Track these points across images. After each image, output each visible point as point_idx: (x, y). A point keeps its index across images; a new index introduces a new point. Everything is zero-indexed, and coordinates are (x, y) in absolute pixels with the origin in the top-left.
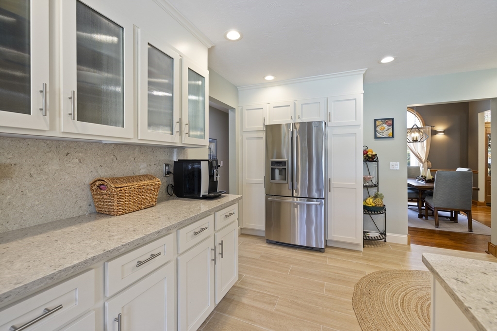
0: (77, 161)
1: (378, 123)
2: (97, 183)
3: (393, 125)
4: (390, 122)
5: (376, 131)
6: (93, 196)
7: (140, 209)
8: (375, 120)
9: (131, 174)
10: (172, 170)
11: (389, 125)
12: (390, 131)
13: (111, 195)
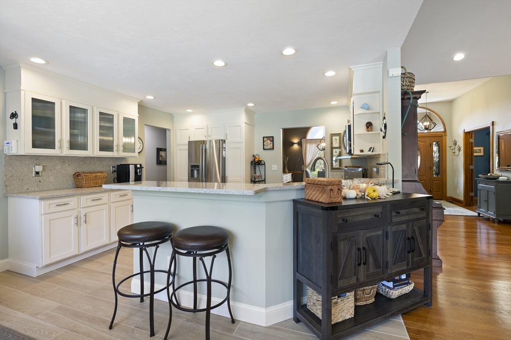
0: (68, 164)
1: (265, 139)
2: (77, 174)
3: (273, 141)
4: (271, 139)
5: (264, 145)
6: (74, 180)
7: (96, 186)
8: (264, 137)
9: (92, 171)
10: (116, 170)
11: (271, 141)
12: (272, 145)
13: (83, 179)
